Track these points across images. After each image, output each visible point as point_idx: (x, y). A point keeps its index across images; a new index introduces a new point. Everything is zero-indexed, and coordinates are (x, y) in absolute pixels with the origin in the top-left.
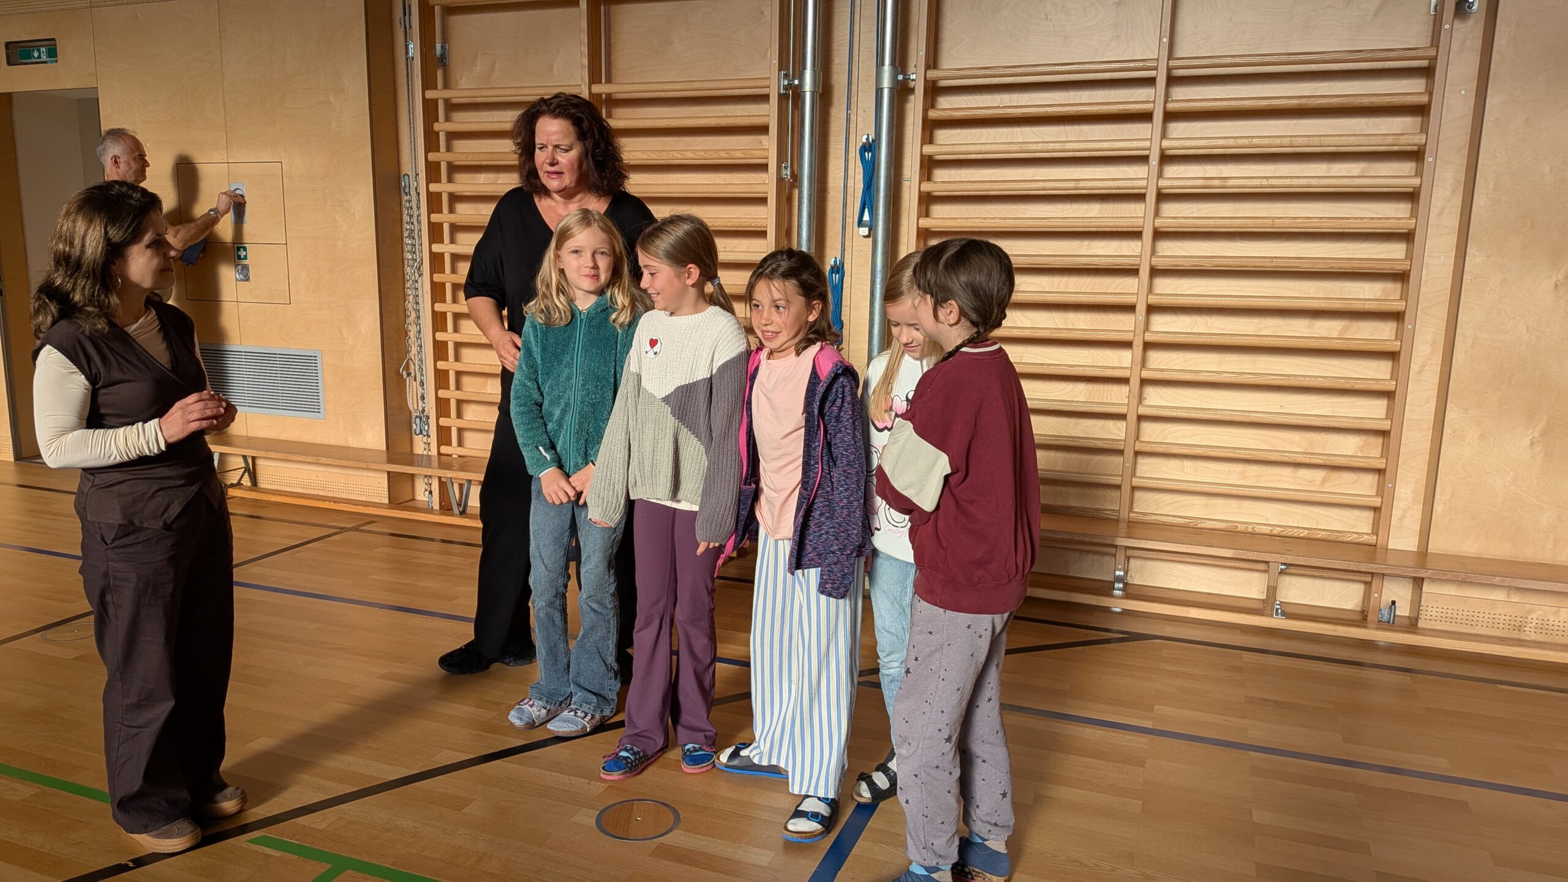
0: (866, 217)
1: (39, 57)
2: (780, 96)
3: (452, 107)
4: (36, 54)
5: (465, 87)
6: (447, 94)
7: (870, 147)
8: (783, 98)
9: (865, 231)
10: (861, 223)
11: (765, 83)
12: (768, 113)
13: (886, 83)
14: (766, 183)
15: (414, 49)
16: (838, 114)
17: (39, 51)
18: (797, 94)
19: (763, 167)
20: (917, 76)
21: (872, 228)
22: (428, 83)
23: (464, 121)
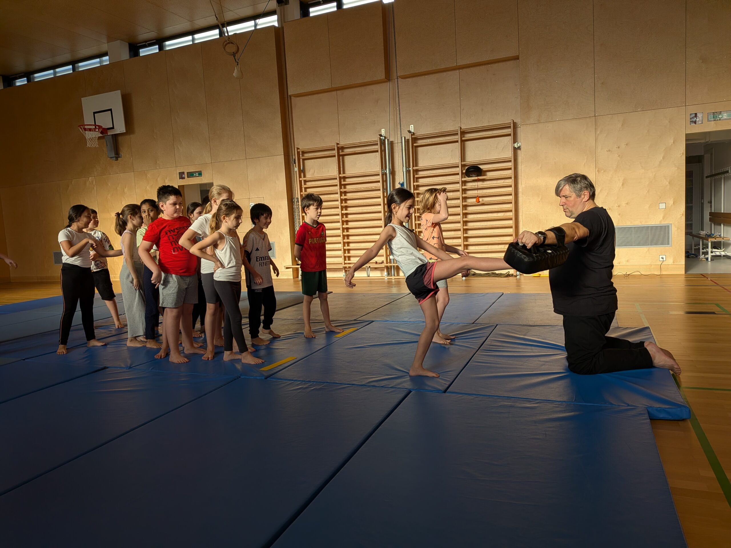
1: (196, 175)
2: (382, 174)
3: (305, 181)
4: (195, 175)
5: (309, 176)
6: (305, 179)
11: (379, 172)
12: (379, 178)
13: (404, 170)
14: (380, 193)
15: (296, 169)
16: (396, 177)
17: (196, 174)
18: (386, 174)
19: (379, 190)
20: (411, 169)
22: (300, 177)
23: (309, 184)
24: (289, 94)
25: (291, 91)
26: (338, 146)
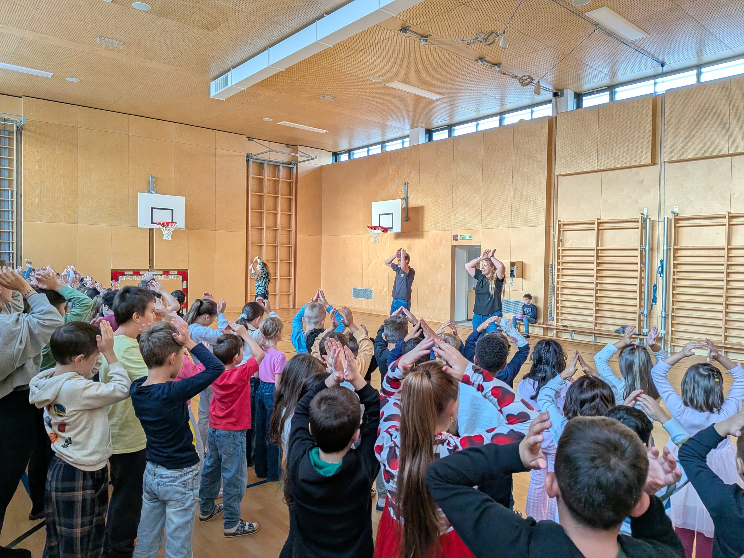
0: (662, 275)
1: (467, 238)
3: (563, 250)
5: (567, 246)
6: (563, 248)
7: (662, 261)
8: (641, 251)
9: (661, 278)
10: (660, 276)
11: (638, 247)
12: (638, 253)
13: (665, 248)
14: (637, 267)
15: (556, 239)
16: (655, 253)
18: (645, 250)
19: (637, 264)
20: (672, 247)
21: (663, 277)
22: (559, 246)
23: (566, 253)
24: (556, 174)
25: (558, 171)
26: (599, 221)
